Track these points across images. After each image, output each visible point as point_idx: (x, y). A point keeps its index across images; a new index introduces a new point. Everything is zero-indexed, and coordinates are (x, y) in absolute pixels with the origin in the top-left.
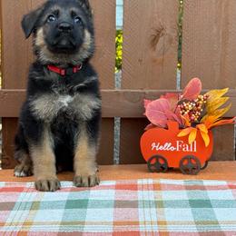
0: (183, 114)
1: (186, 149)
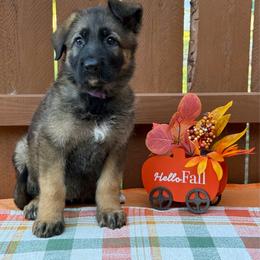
0: (192, 139)
1: (194, 181)
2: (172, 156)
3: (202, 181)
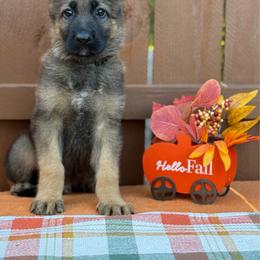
0: (198, 125)
1: (199, 171)
2: (176, 143)
3: (208, 171)
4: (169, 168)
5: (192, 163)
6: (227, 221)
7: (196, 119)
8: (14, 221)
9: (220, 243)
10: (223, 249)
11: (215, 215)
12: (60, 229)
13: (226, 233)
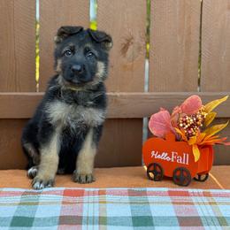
4: (159, 157)
5: (175, 155)
6: (217, 195)
7: (183, 122)
8: (65, 191)
9: (211, 211)
10: (212, 215)
11: (208, 191)
12: (97, 198)
13: (215, 203)
